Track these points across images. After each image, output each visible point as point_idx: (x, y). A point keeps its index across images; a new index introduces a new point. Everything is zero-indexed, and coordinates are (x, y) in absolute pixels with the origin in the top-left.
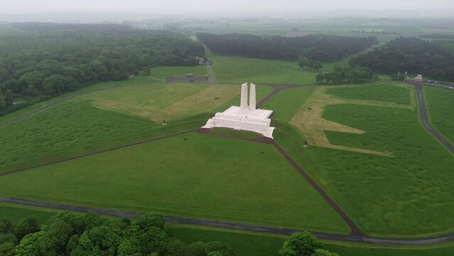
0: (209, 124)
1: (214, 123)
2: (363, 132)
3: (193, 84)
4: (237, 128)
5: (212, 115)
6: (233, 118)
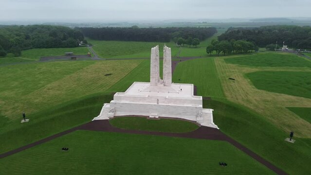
0: (106, 113)
1: (114, 111)
3: (73, 62)
4: (153, 114)
5: (109, 98)
6: (144, 99)
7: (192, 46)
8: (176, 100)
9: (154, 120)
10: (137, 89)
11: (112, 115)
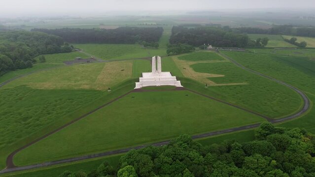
2: (223, 76)
4: (158, 85)
7: (154, 48)
8: (163, 79)
9: (159, 87)
10: (146, 75)
11: (141, 86)
